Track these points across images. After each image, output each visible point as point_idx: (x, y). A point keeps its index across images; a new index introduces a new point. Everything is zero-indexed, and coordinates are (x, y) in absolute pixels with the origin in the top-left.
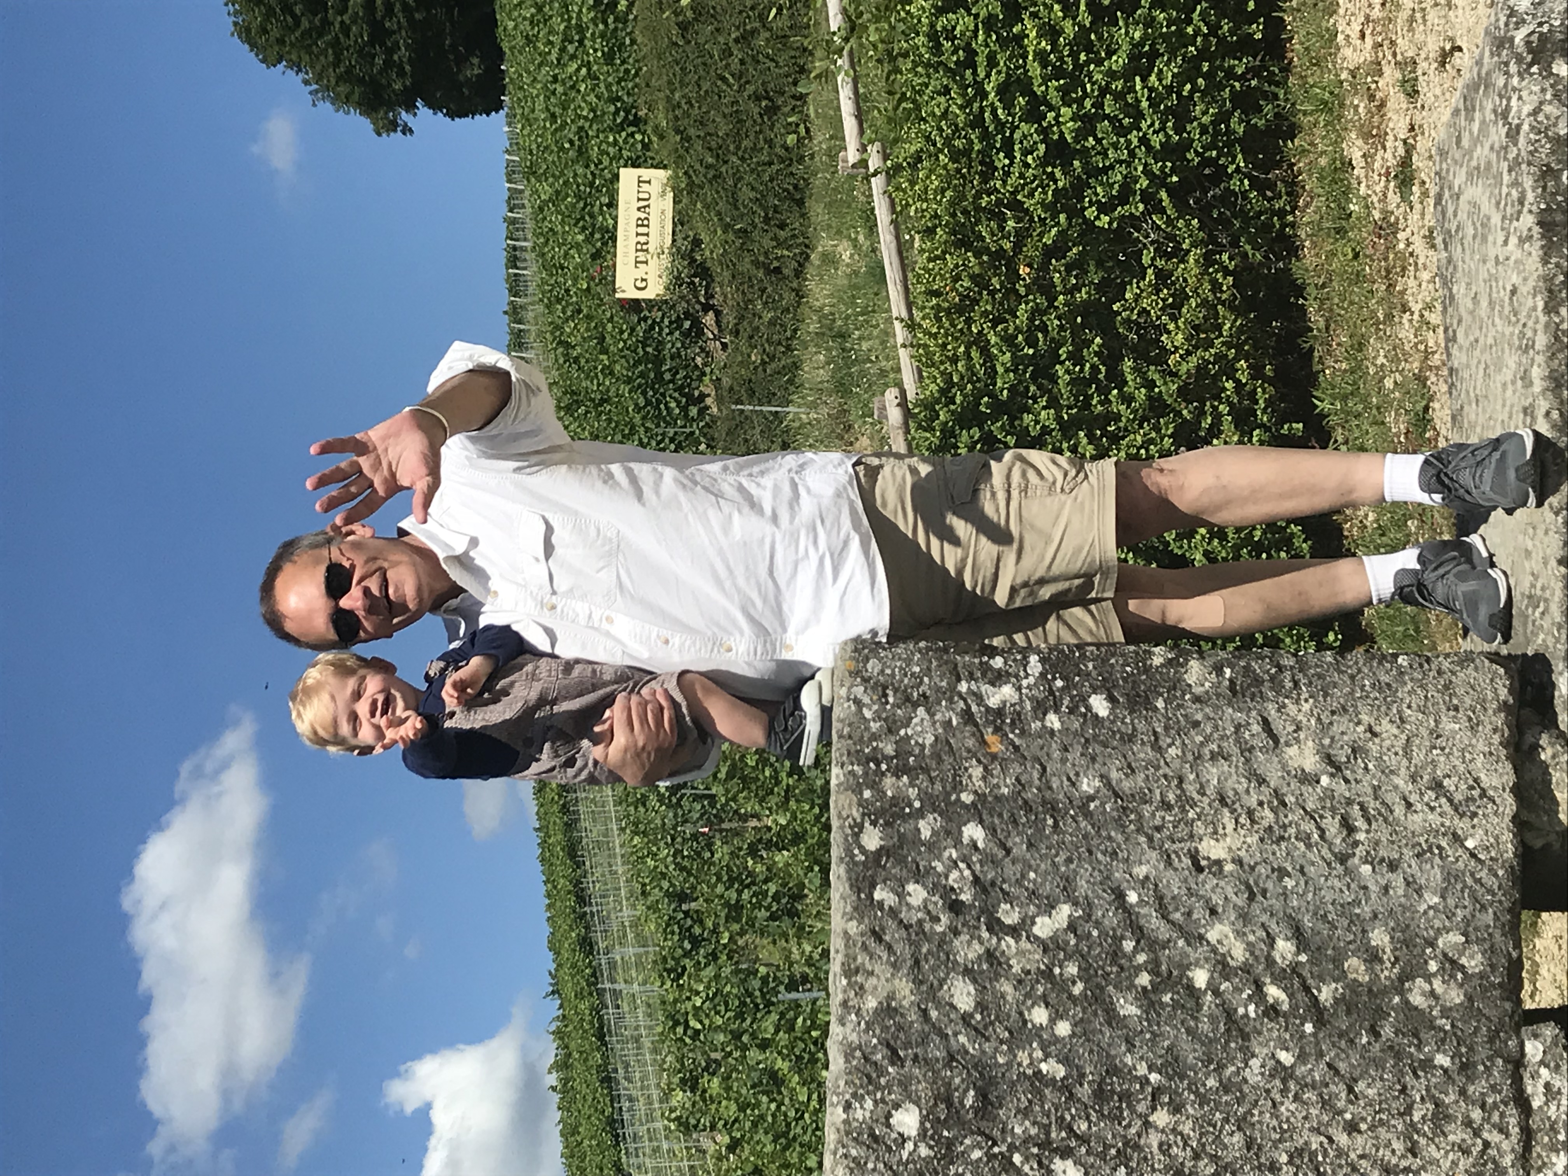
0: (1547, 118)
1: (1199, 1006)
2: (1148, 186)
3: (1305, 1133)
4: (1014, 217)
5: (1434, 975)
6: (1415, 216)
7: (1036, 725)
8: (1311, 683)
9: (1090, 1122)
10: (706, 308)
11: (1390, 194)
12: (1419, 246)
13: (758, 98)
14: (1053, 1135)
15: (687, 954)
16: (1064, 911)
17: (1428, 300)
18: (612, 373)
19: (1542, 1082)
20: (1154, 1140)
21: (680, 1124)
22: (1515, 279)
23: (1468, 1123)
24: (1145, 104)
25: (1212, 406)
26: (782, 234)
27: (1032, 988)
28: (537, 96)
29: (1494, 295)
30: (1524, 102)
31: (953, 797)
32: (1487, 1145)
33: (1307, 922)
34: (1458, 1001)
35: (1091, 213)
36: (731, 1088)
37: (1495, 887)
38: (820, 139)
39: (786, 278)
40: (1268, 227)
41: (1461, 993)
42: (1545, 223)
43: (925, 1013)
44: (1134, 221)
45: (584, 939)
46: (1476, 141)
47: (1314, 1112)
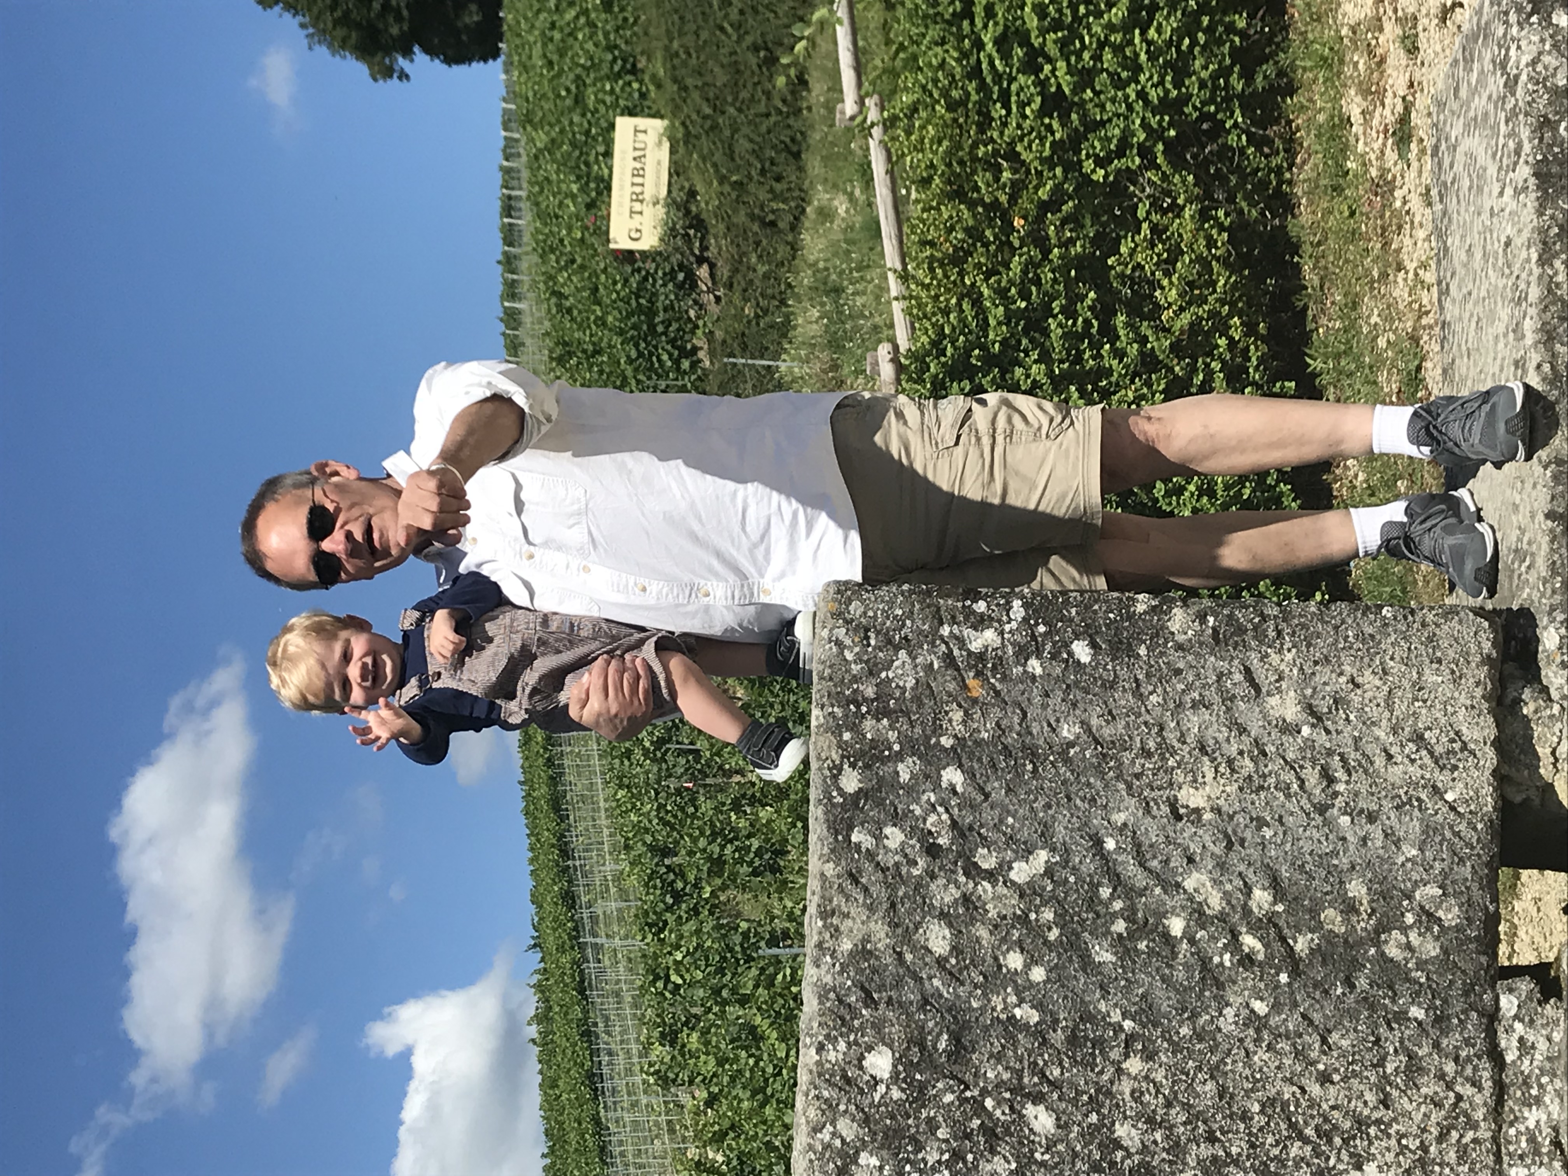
0: (1546, 68)
1: (1174, 955)
2: (1146, 139)
3: (1278, 1083)
4: (1010, 168)
5: (1411, 927)
6: (1412, 174)
7: (1017, 670)
8: (1294, 632)
9: (1063, 1068)
10: (701, 260)
11: (1388, 151)
12: (1416, 203)
13: (756, 49)
14: (1026, 1080)
15: (669, 909)
16: (1042, 856)
17: (1423, 258)
18: (604, 324)
19: (1516, 1036)
20: (1126, 1087)
21: (660, 1078)
22: (1509, 231)
23: (1441, 1076)
24: (1143, 57)
25: (1204, 363)
26: (778, 187)
27: (1008, 933)
28: (535, 43)
29: (1489, 247)
30: (1523, 53)
31: (933, 741)
32: (1459, 1098)
33: (1285, 872)
34: (1433, 954)
35: (1088, 165)
36: (710, 1042)
37: (1474, 840)
38: (817, 91)
39: (780, 231)
40: (1264, 184)
41: (1438, 945)
42: (1542, 175)
43: (900, 955)
44: (1131, 175)
45: (567, 893)
46: (1474, 92)
47: (1287, 1062)
